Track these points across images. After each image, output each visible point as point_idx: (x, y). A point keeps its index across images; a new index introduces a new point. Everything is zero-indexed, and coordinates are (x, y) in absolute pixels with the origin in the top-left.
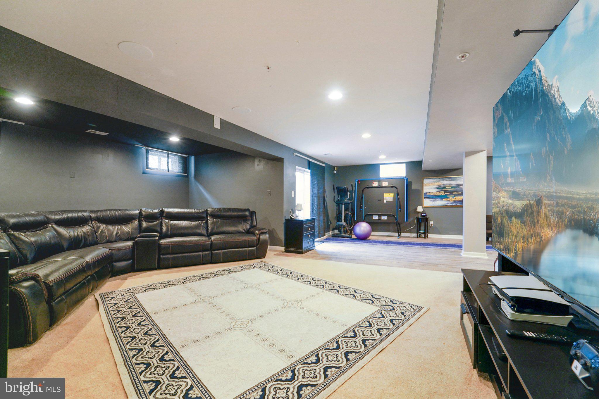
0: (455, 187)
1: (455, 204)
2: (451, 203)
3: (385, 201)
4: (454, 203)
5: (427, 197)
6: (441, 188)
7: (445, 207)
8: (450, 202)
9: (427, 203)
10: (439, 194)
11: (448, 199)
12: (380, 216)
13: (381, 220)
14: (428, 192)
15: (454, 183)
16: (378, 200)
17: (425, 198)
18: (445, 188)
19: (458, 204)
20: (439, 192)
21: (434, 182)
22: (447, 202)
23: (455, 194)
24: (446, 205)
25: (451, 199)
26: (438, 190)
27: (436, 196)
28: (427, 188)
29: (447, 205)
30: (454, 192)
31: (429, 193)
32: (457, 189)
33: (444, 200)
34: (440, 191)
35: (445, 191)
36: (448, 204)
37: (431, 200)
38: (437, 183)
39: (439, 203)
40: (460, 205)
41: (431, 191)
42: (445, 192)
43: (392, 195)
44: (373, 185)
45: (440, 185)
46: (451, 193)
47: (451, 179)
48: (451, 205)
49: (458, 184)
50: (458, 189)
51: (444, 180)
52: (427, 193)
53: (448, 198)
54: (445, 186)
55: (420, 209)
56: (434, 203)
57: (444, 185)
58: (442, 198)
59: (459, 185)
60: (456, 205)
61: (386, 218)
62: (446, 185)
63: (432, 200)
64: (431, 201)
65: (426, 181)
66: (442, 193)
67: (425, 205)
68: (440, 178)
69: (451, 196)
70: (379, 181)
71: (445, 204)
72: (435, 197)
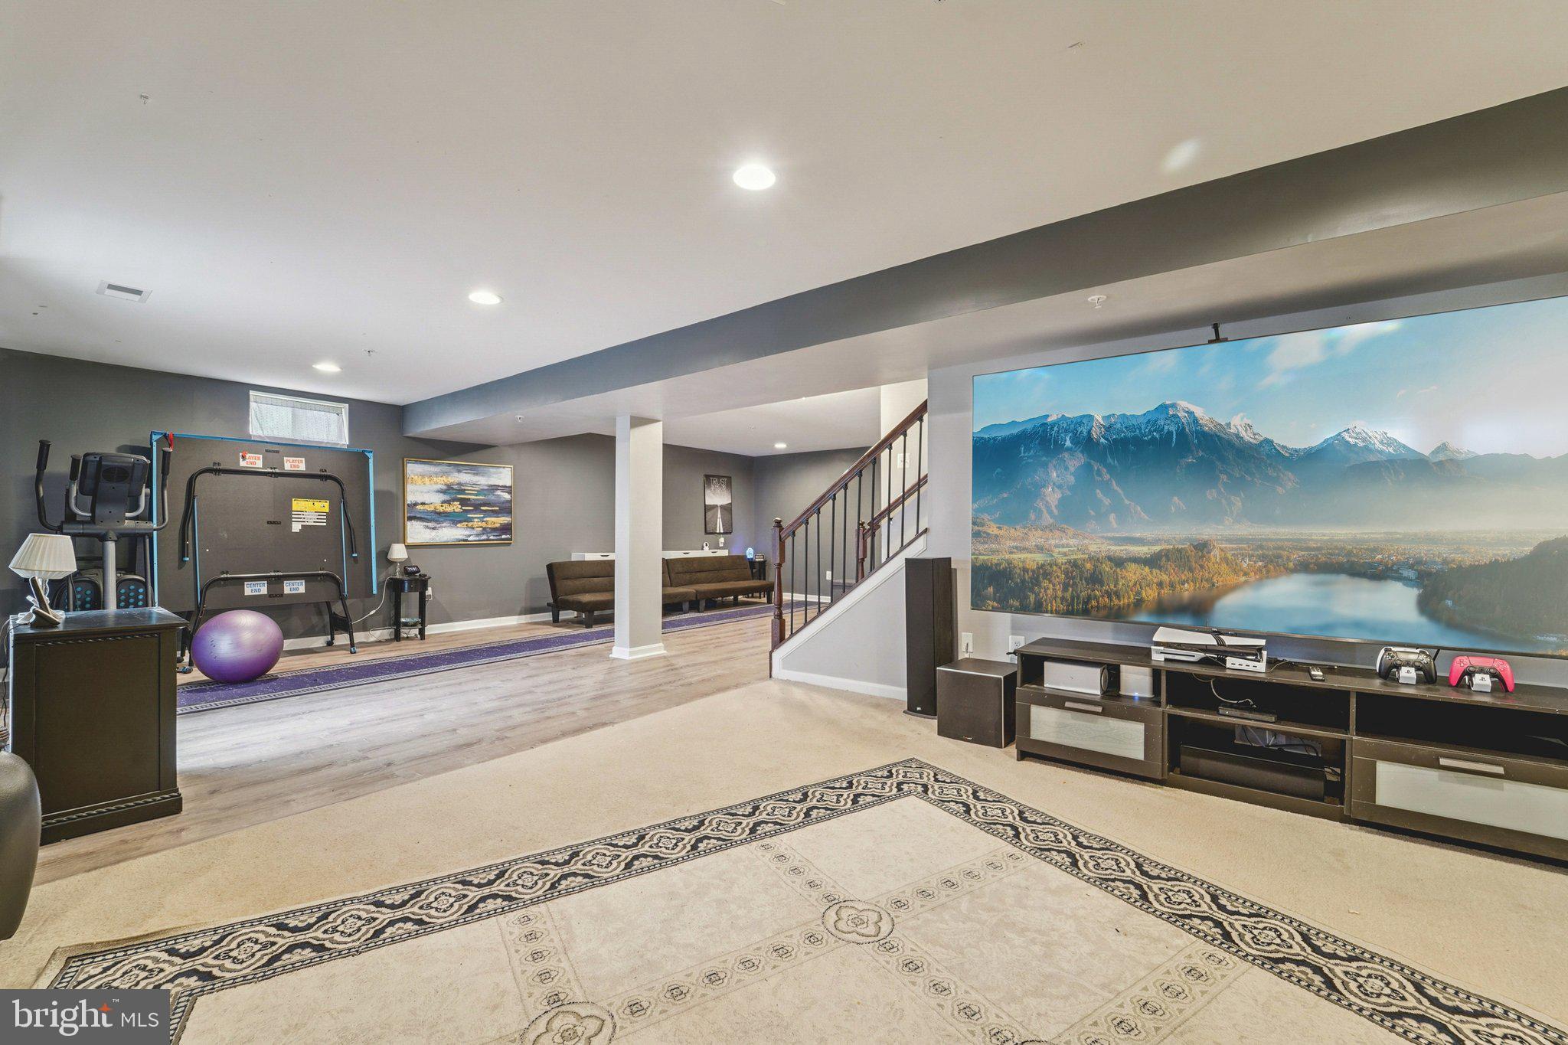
0: (485, 492)
1: (484, 537)
2: (477, 535)
3: (296, 527)
4: (483, 534)
5: (418, 516)
6: (453, 492)
7: (462, 545)
8: (474, 532)
9: (417, 532)
10: (449, 509)
11: (470, 524)
12: (275, 582)
13: (282, 595)
14: (420, 500)
15: (483, 481)
16: (268, 523)
17: (410, 518)
18: (462, 492)
19: (491, 537)
20: (448, 502)
21: (437, 474)
22: (467, 532)
23: (485, 511)
24: (464, 540)
25: (476, 523)
26: (446, 497)
27: (439, 513)
28: (417, 491)
29: (466, 540)
30: (484, 505)
31: (423, 504)
32: (490, 497)
33: (459, 525)
34: (450, 501)
35: (464, 502)
36: (470, 536)
37: (426, 524)
38: (444, 478)
39: (449, 533)
40: (496, 540)
41: (427, 498)
42: (462, 505)
43: (324, 506)
44: (243, 464)
45: (452, 484)
46: (477, 507)
47: (474, 470)
48: (477, 539)
49: (492, 486)
50: (492, 498)
51: (459, 471)
52: (416, 504)
53: (470, 520)
54: (463, 488)
55: (398, 552)
56: (434, 533)
57: (459, 484)
58: (455, 519)
59: (495, 488)
60: (487, 540)
61: (302, 589)
62: (466, 484)
63: (431, 525)
64: (427, 527)
65: (413, 469)
66: (456, 507)
67: (411, 539)
68: (450, 465)
69: (476, 516)
70: (267, 451)
71: (464, 538)
72: (436, 517)
